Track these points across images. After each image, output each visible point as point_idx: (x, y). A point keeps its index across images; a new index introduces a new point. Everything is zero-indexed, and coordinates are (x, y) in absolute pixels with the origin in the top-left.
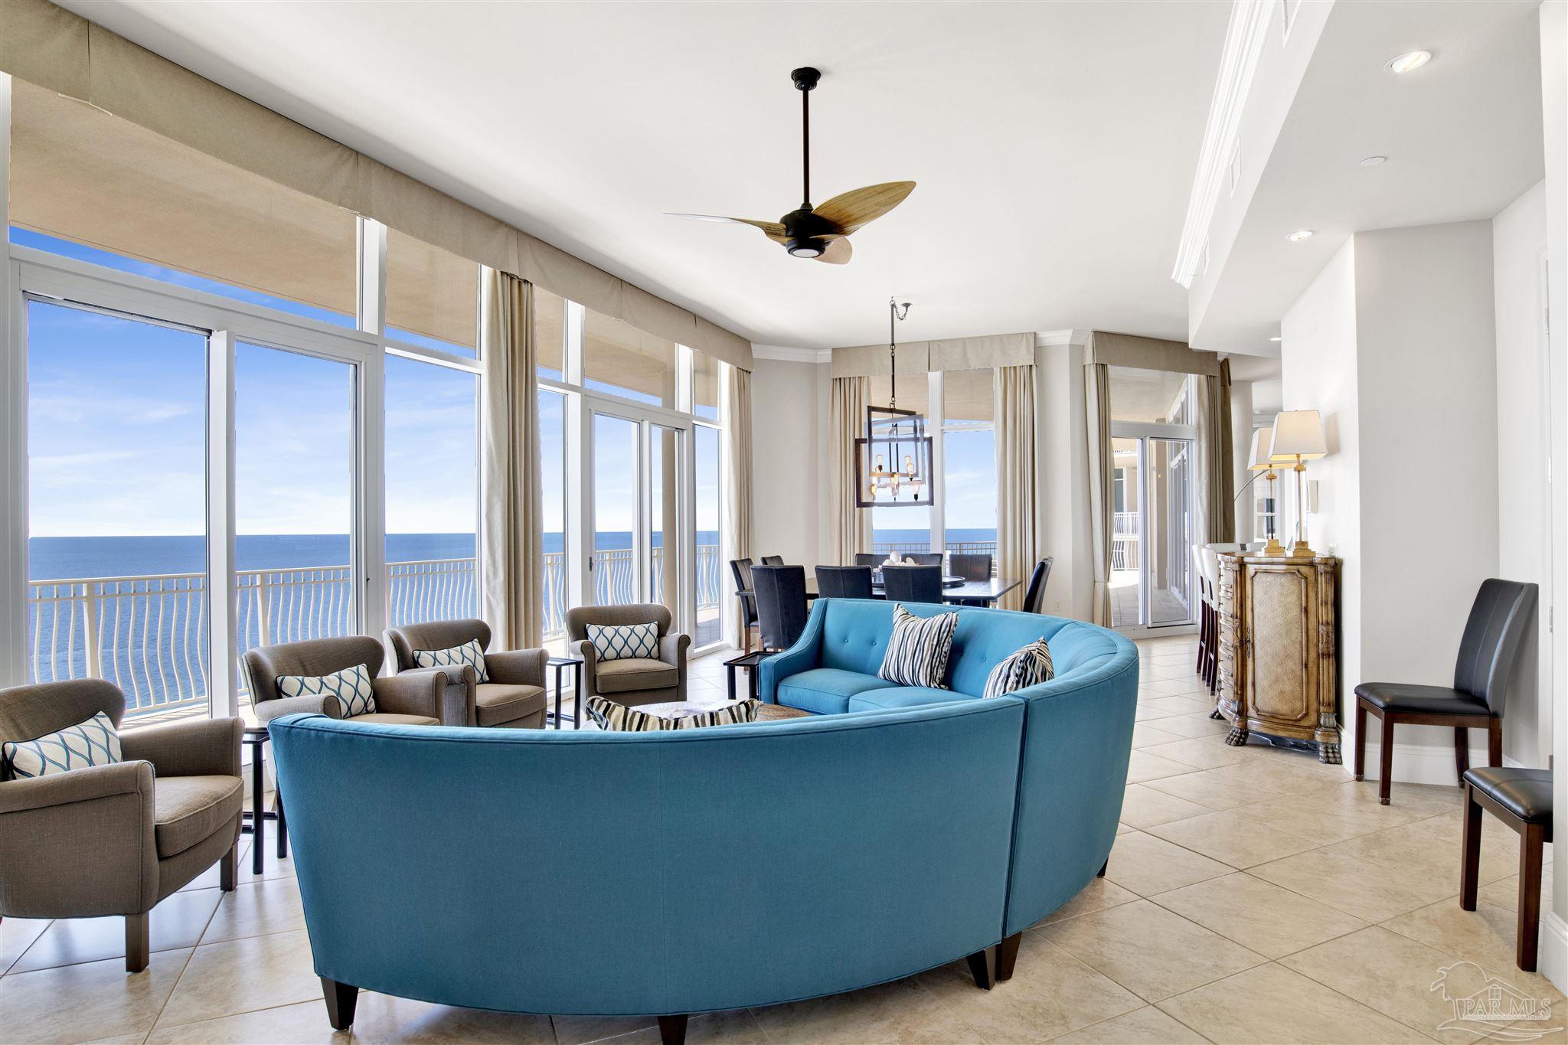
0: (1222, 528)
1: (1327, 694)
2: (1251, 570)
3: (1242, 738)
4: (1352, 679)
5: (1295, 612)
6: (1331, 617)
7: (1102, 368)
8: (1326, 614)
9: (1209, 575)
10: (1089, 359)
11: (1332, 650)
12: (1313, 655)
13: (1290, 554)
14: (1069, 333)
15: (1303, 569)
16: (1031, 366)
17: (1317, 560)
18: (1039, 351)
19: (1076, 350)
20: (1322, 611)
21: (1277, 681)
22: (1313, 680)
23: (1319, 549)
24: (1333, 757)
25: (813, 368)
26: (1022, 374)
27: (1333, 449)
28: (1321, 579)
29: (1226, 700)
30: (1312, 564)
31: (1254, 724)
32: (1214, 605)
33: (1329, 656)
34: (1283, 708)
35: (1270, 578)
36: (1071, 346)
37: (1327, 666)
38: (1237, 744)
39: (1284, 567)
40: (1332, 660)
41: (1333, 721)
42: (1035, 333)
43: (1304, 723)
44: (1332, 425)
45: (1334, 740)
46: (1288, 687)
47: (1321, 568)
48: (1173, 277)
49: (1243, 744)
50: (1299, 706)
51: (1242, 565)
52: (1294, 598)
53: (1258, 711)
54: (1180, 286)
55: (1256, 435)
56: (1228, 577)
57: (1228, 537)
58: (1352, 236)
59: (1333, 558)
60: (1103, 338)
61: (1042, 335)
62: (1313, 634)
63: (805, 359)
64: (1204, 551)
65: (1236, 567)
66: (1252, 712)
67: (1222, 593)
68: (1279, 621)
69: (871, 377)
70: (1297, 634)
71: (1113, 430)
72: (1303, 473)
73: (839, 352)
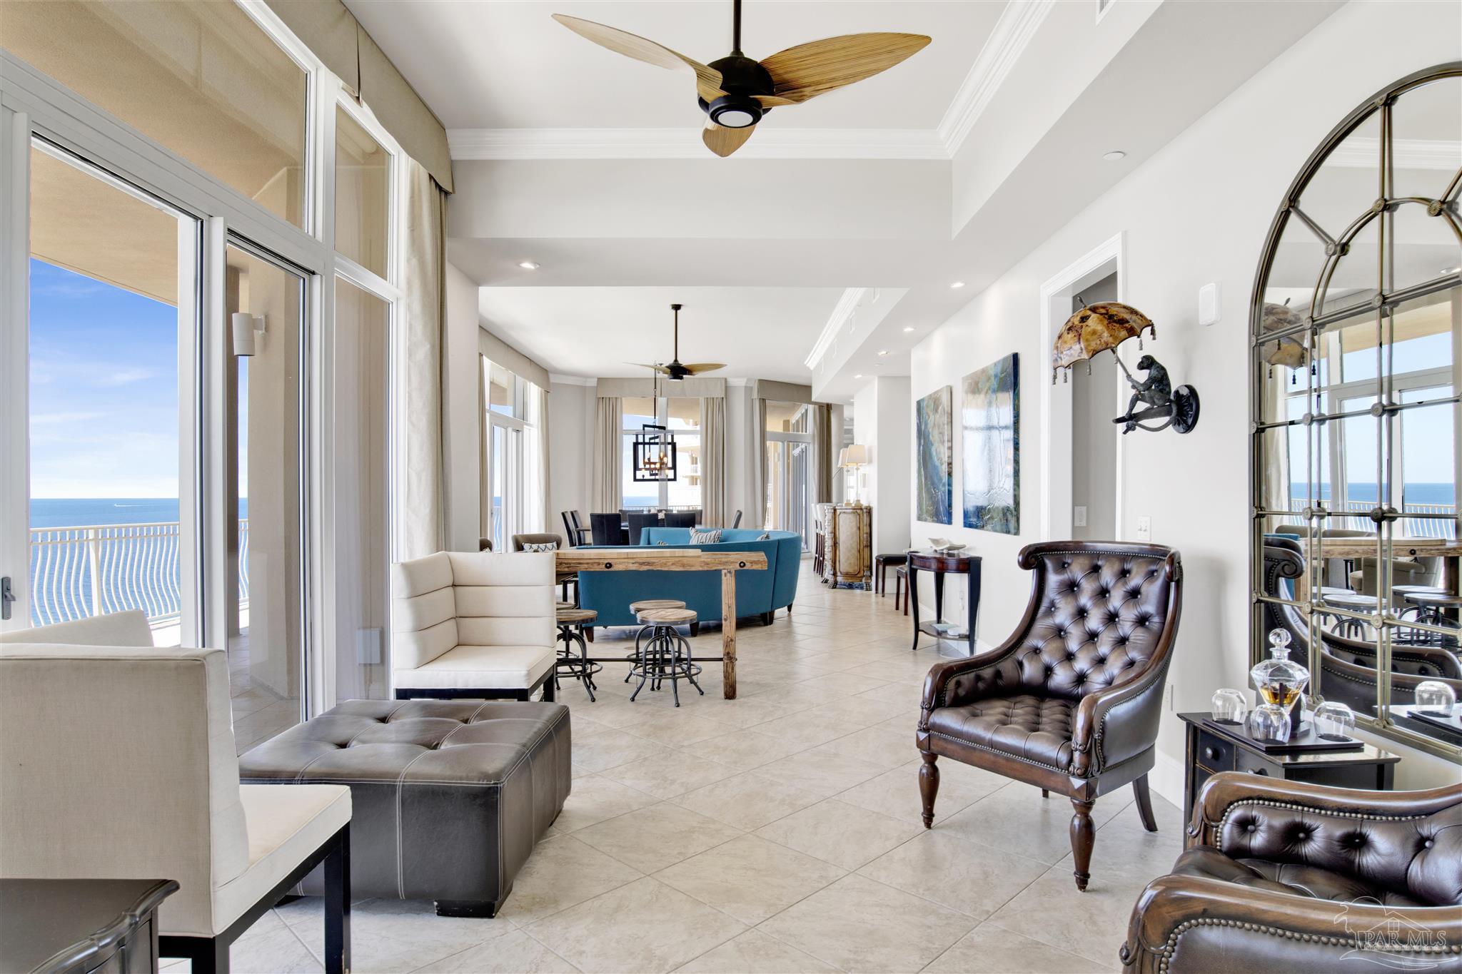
0: (825, 494)
1: (866, 563)
2: (838, 512)
3: (835, 586)
4: (875, 554)
5: (855, 529)
6: (868, 531)
7: (763, 401)
8: (866, 529)
9: (820, 518)
10: (755, 395)
11: (869, 544)
12: (862, 547)
13: (853, 505)
14: (745, 380)
15: (858, 511)
16: (723, 398)
17: (863, 507)
18: (727, 388)
19: (748, 389)
20: (865, 528)
21: (848, 559)
22: (862, 557)
23: (864, 503)
24: (869, 589)
25: (583, 389)
26: (716, 403)
27: (870, 462)
28: (865, 515)
29: (828, 573)
30: (861, 509)
31: (840, 579)
32: (822, 533)
33: (867, 546)
34: (851, 570)
35: (845, 515)
36: (746, 387)
37: (867, 551)
38: (833, 588)
39: (851, 510)
40: (869, 548)
41: (869, 573)
42: (726, 379)
43: (858, 576)
44: (870, 450)
45: (869, 581)
46: (852, 562)
47: (865, 510)
48: (805, 363)
49: (835, 588)
50: (857, 568)
51: (835, 510)
52: (854, 523)
53: (841, 572)
54: (808, 368)
55: (841, 451)
56: (829, 516)
57: (829, 500)
58: (876, 378)
59: (869, 506)
60: (763, 383)
61: (729, 380)
62: (861, 538)
63: (578, 384)
64: (818, 506)
65: (833, 511)
66: (839, 574)
67: (826, 524)
68: (849, 533)
69: (623, 398)
70: (856, 539)
71: (768, 436)
72: (859, 471)
73: (602, 381)
